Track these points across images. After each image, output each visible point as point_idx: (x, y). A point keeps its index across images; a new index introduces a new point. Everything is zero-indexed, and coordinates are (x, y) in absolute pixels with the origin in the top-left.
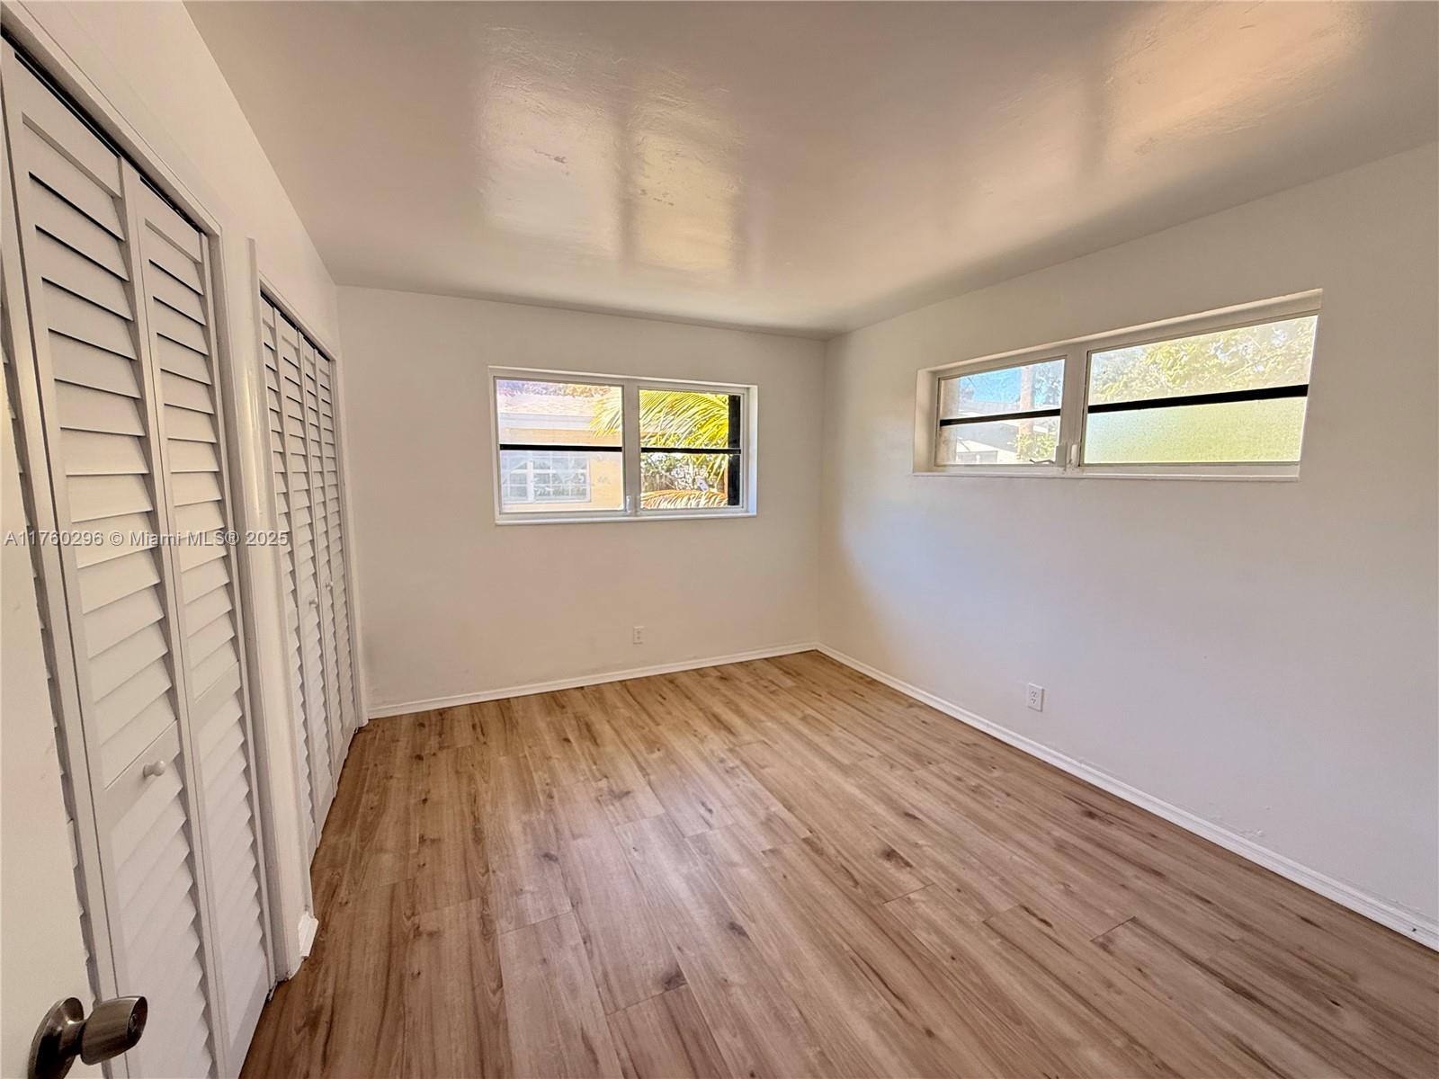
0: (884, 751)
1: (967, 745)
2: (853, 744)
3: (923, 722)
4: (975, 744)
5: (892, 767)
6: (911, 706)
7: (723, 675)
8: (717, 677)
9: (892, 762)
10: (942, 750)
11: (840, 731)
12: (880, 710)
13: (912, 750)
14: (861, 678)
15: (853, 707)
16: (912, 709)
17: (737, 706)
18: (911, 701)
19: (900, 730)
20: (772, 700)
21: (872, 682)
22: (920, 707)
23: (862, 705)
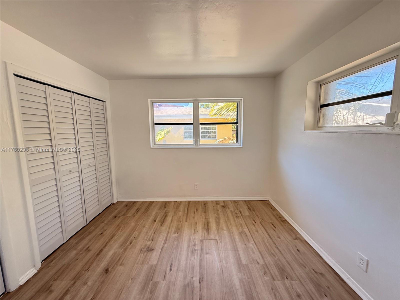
0: (266, 262)
1: (316, 272)
2: (254, 253)
3: (298, 250)
4: (321, 274)
5: (265, 273)
6: (296, 239)
7: (225, 205)
8: (221, 205)
9: (266, 269)
10: (299, 271)
11: (253, 244)
12: (279, 237)
13: (281, 266)
14: (280, 218)
15: (267, 232)
16: (296, 241)
17: (219, 220)
18: (298, 236)
19: (282, 252)
20: (235, 221)
21: (284, 221)
22: (301, 240)
23: (271, 232)
